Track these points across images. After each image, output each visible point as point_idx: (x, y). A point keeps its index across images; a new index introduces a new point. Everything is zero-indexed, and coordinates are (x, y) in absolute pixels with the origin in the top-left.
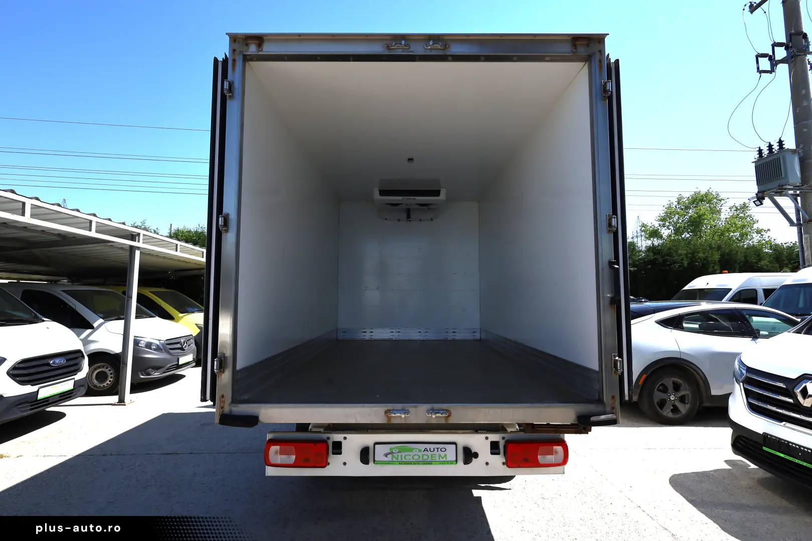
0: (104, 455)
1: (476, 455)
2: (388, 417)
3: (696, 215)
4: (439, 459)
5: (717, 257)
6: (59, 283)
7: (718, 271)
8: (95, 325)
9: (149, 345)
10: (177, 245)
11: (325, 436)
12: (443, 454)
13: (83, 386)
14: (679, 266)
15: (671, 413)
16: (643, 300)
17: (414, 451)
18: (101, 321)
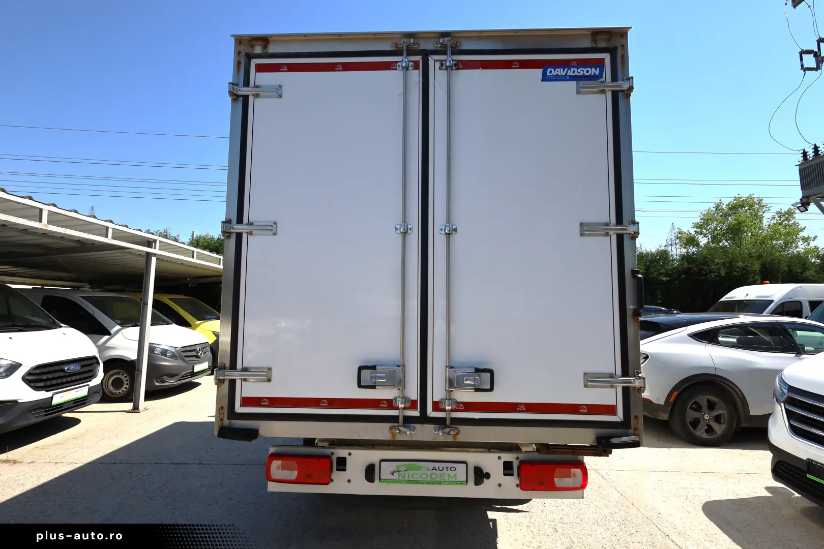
0: (114, 463)
1: (488, 476)
2: (392, 433)
3: (736, 222)
4: (448, 479)
5: (757, 266)
6: (81, 289)
7: (759, 282)
8: (113, 331)
9: (164, 352)
10: (193, 252)
11: (329, 451)
12: (452, 474)
13: (97, 392)
14: (716, 276)
15: (705, 433)
16: (675, 312)
17: (422, 469)
18: (118, 327)
